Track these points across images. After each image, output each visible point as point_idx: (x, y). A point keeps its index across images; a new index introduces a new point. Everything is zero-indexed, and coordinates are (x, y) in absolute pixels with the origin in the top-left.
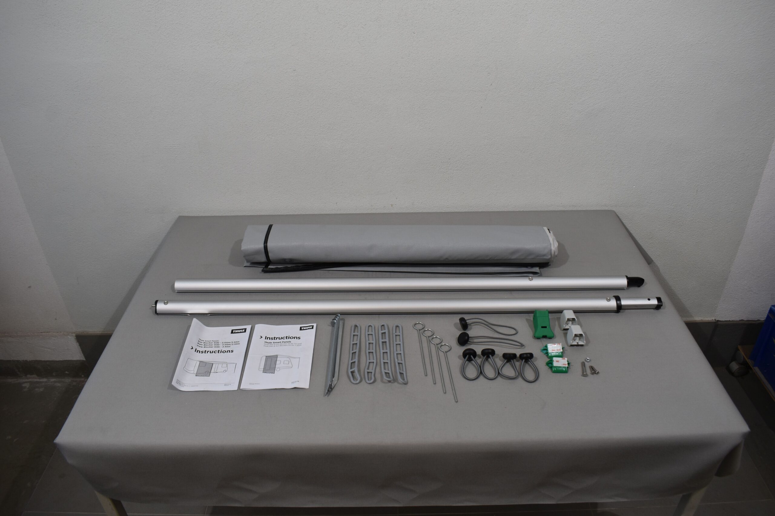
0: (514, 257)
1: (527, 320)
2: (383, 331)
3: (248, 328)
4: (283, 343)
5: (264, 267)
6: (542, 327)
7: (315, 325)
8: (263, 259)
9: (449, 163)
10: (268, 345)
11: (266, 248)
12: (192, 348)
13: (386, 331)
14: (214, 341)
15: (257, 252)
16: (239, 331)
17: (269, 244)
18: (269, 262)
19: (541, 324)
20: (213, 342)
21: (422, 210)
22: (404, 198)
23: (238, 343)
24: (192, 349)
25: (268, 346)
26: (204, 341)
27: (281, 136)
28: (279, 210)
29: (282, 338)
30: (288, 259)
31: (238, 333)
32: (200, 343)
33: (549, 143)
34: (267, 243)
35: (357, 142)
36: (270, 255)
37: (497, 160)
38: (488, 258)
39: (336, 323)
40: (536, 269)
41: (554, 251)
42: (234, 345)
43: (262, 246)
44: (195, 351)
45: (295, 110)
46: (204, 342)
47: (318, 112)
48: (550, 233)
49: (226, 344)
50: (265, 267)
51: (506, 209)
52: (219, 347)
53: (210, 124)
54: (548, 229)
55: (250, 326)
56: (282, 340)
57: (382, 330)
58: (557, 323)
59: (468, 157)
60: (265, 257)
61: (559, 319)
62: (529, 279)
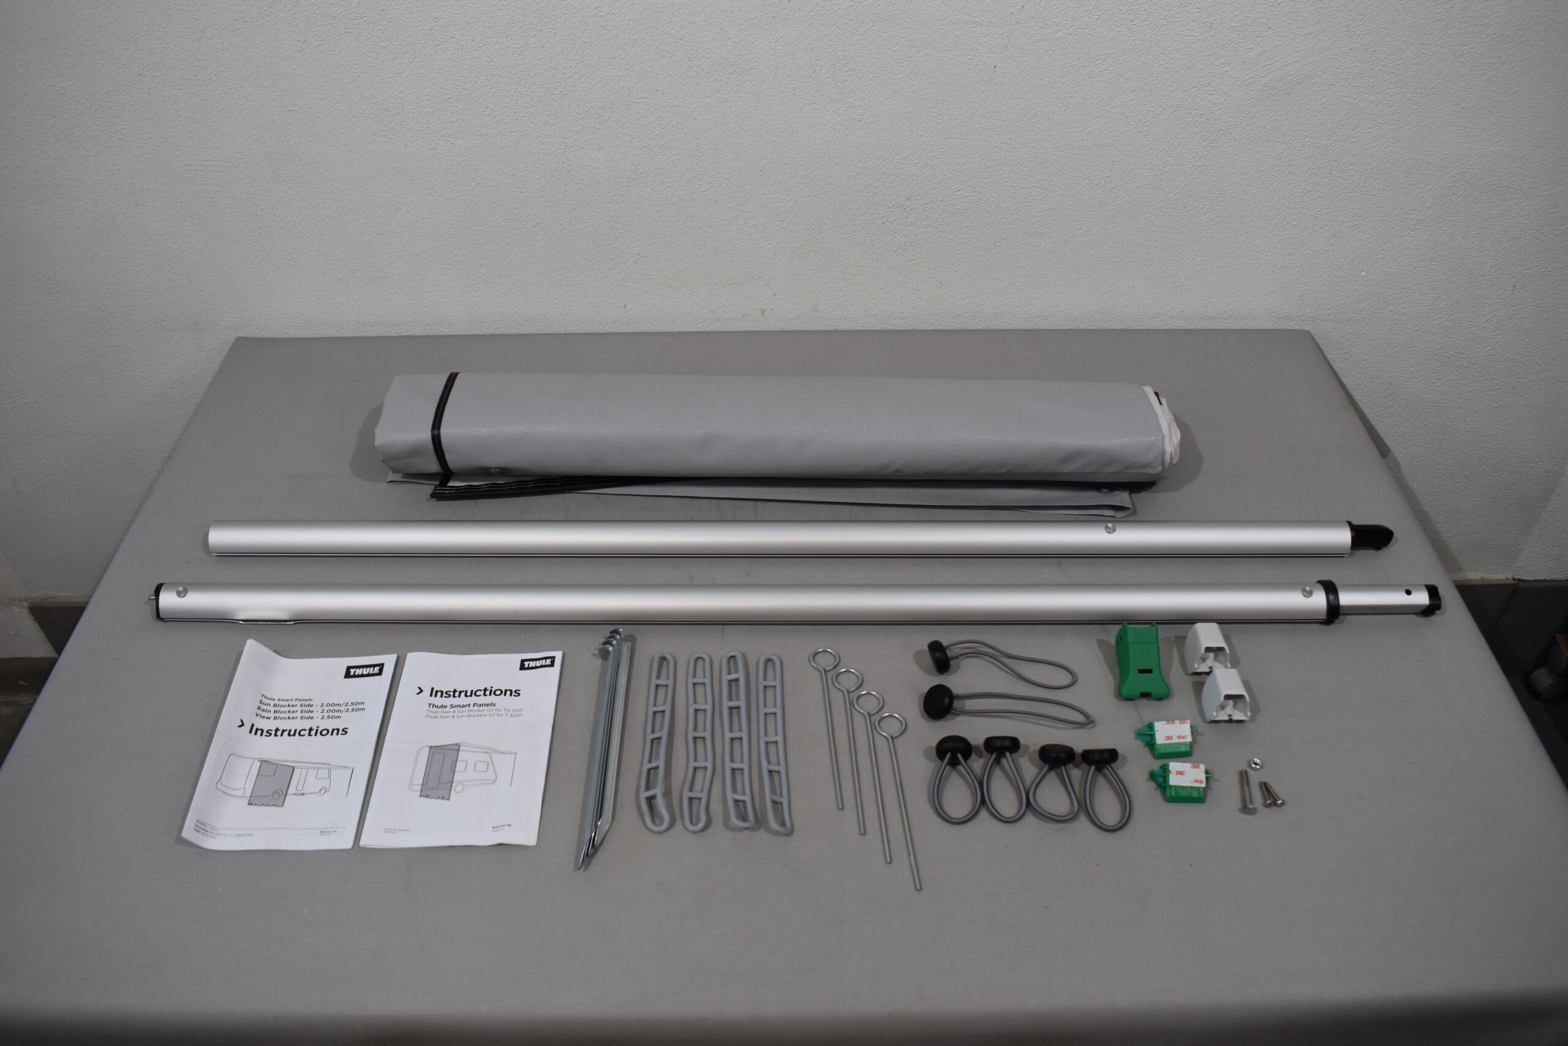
0: (1069, 468)
1: (1101, 643)
2: (733, 676)
3: (389, 661)
4: (476, 707)
5: (437, 483)
6: (1141, 671)
7: (558, 655)
8: (434, 467)
9: (907, 210)
10: (438, 712)
11: (436, 440)
12: (241, 724)
13: (741, 675)
14: (300, 700)
15: (416, 451)
16: (365, 671)
17: (445, 431)
18: (446, 474)
19: (1136, 662)
20: (297, 703)
21: (837, 325)
22: (794, 294)
23: (360, 707)
24: (240, 726)
25: (436, 717)
26: (274, 700)
27: (477, 137)
28: (483, 322)
29: (474, 693)
30: (495, 468)
31: (362, 676)
32: (263, 707)
33: (1163, 161)
34: (439, 428)
35: (674, 155)
36: (449, 457)
37: (1029, 204)
38: (1004, 470)
39: (612, 654)
40: (1122, 498)
41: (1171, 455)
42: (350, 714)
43: (426, 435)
44: (251, 732)
45: (509, 70)
46: (276, 702)
47: (570, 77)
48: (1161, 404)
49: (330, 708)
50: (439, 485)
51: (1044, 325)
52: (312, 718)
53: (293, 108)
54: (1157, 394)
55: (394, 657)
56: (474, 700)
57: (729, 673)
58: (1175, 653)
59: (957, 194)
60: (438, 463)
61: (1181, 640)
62: (1107, 527)
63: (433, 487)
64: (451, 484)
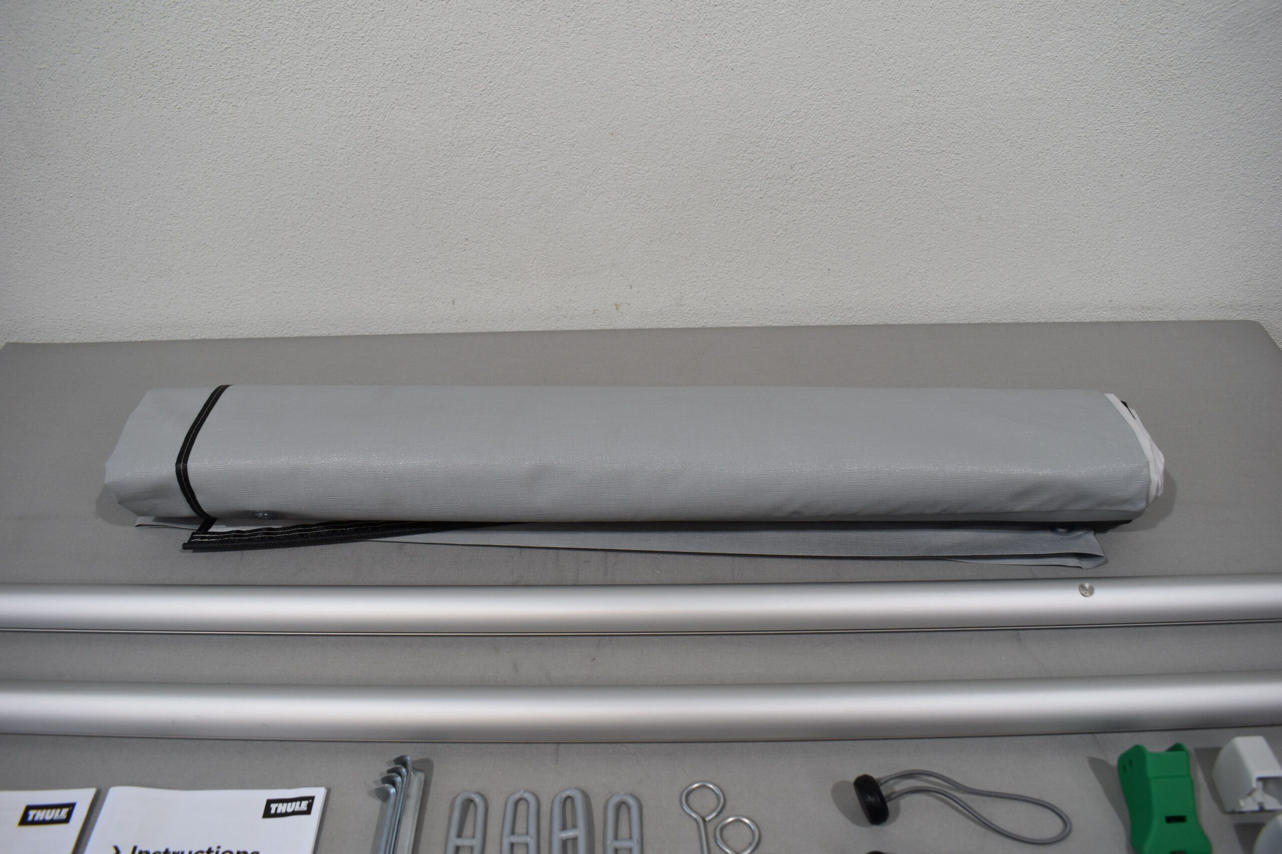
0: (1022, 506)
2: (570, 834)
3: (82, 797)
6: (1169, 820)
7: (319, 794)
8: (186, 510)
9: (791, 181)
11: (182, 476)
13: (580, 833)
15: (158, 491)
16: (49, 815)
17: (193, 465)
21: (705, 321)
22: (653, 285)
27: (264, 97)
28: (288, 322)
30: (264, 512)
31: (44, 822)
33: (1100, 118)
34: (186, 461)
35: (504, 116)
37: (937, 172)
38: (938, 510)
39: (392, 800)
40: (1088, 541)
41: (1158, 487)
43: (170, 470)
45: (297, 11)
47: (373, 17)
48: (1134, 418)
50: (200, 530)
53: (43, 66)
54: (1125, 404)
55: (90, 793)
57: (564, 828)
59: (851, 160)
60: (188, 505)
62: (1082, 587)
63: (190, 533)
64: (213, 529)
